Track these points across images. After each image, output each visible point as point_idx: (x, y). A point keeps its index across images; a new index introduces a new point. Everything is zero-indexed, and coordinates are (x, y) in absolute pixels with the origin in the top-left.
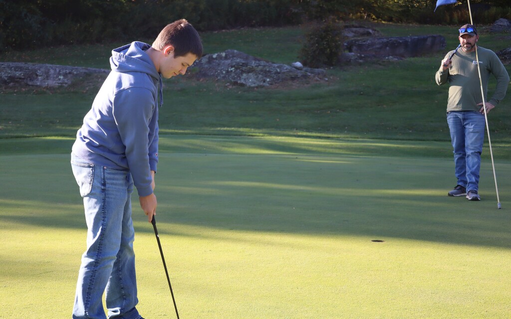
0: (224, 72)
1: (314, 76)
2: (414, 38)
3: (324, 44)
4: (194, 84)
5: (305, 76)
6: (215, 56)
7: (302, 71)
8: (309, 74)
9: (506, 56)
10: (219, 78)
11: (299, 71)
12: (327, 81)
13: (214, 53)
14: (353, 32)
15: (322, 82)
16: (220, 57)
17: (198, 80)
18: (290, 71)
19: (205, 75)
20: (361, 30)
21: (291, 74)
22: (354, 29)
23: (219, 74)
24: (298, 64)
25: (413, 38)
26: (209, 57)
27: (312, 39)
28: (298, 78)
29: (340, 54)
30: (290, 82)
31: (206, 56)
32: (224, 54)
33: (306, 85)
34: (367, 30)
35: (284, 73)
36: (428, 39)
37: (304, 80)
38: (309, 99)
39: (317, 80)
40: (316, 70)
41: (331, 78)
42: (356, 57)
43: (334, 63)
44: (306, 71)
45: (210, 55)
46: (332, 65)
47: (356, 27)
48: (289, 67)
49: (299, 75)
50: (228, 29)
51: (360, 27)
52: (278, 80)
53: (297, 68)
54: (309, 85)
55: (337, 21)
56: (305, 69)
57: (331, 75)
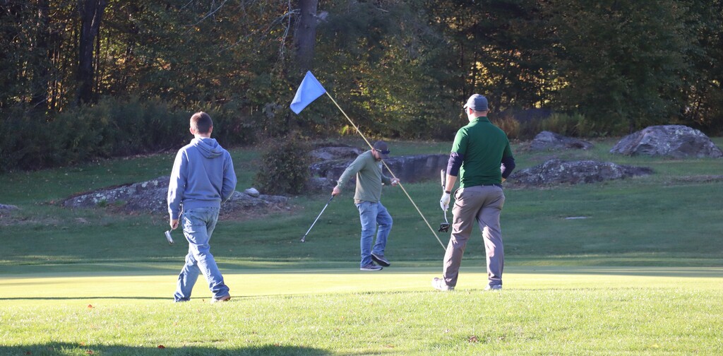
0: (161, 203)
1: (273, 205)
2: (410, 159)
3: (285, 167)
4: (123, 219)
5: (261, 205)
6: (144, 185)
7: (258, 199)
8: (267, 202)
9: (521, 179)
10: (154, 210)
11: (254, 199)
12: (289, 210)
13: (144, 181)
14: (330, 152)
15: (282, 211)
16: (151, 186)
17: (127, 214)
18: (243, 199)
19: (135, 207)
20: (343, 150)
21: (244, 202)
22: (333, 149)
23: (154, 206)
24: (253, 190)
25: (408, 158)
26: (137, 187)
27: (270, 160)
28: (254, 207)
29: (307, 179)
30: (243, 212)
31: (133, 186)
32: (156, 183)
33: (263, 215)
34: (351, 150)
35: (236, 201)
36: (428, 160)
37: (261, 209)
38: (266, 230)
39: (277, 210)
40: (276, 197)
41: (295, 206)
42: (329, 183)
43: (299, 191)
44: (263, 199)
45: (138, 184)
46: (298, 194)
47: (336, 146)
48: (242, 194)
49: (255, 203)
50: (144, 153)
51: (342, 145)
52: (229, 209)
53: (251, 195)
54: (267, 215)
55: (302, 137)
56: (261, 196)
57: (295, 203)
